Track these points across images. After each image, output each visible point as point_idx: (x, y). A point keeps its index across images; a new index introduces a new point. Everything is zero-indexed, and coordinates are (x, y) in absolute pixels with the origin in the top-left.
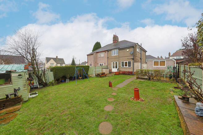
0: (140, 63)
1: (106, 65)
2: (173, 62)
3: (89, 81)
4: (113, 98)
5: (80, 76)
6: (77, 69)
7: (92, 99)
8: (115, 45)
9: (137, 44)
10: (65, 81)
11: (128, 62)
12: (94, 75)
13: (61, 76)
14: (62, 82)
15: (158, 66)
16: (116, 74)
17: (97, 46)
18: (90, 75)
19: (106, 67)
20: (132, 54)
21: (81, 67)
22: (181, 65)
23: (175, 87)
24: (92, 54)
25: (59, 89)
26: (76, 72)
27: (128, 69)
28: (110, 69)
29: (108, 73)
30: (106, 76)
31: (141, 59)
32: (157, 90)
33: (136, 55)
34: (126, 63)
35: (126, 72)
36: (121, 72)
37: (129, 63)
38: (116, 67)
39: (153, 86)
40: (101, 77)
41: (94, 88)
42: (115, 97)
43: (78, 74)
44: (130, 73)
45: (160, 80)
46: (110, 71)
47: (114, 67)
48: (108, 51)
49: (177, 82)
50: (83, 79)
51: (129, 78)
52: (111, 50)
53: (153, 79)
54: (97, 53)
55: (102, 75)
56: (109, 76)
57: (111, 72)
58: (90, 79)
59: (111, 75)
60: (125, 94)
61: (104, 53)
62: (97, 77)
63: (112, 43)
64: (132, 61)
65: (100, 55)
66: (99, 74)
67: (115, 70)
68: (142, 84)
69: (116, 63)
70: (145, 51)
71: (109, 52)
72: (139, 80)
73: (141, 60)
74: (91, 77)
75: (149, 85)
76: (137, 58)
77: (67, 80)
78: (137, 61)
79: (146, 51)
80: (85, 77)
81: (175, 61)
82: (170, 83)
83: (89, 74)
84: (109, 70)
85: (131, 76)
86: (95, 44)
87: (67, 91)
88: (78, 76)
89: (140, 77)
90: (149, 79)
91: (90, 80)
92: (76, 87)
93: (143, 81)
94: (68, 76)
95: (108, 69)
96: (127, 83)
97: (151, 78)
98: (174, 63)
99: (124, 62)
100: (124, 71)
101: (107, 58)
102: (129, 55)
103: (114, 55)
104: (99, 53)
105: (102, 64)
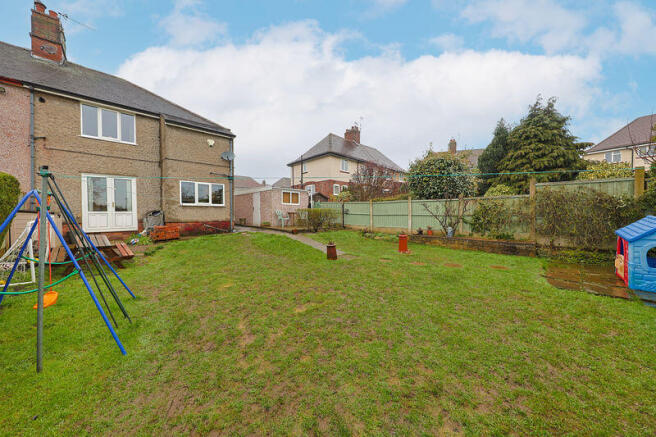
11: (210, 185)
15: (289, 202)
27: (212, 211)
35: (207, 223)
38: (122, 208)
44: (221, 228)
48: (36, 92)
52: (73, 99)
64: (225, 185)
67: (108, 222)
84: (64, 224)
98: (308, 199)
99: (197, 183)
100: (197, 222)
101: (26, 140)
102: (219, 162)
103: (100, 138)
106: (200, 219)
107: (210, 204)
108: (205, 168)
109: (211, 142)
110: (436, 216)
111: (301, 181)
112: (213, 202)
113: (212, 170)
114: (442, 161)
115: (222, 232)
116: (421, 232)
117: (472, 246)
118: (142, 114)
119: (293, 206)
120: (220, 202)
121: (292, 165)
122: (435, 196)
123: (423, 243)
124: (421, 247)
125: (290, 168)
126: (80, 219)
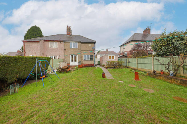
1: (62, 57)
11: (90, 55)
12: (55, 70)
19: (62, 61)
20: (94, 49)
28: (68, 63)
35: (89, 64)
36: (84, 65)
38: (75, 61)
46: (68, 65)
47: (72, 61)
52: (69, 42)
54: (45, 41)
61: (58, 43)
64: (93, 55)
65: (51, 44)
67: (73, 64)
71: (67, 43)
81: (119, 56)
90: (114, 68)
98: (118, 58)
99: (87, 55)
101: (63, 50)
102: (92, 50)
103: (72, 48)
104: (49, 43)
105: (55, 57)
106: (87, 63)
107: (90, 60)
108: (88, 51)
109: (90, 45)
110: (163, 65)
111: (123, 51)
112: (90, 59)
113: (90, 52)
114: (168, 37)
115: (92, 67)
116: (155, 72)
117: (183, 83)
118: (79, 42)
119: (112, 60)
120: (92, 59)
121: (120, 46)
122: (164, 55)
123: (154, 77)
124: (152, 79)
125: (120, 48)
126: (70, 63)
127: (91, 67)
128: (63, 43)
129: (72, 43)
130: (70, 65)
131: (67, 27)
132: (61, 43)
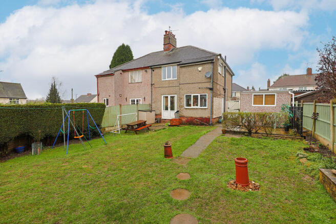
0: (223, 99)
1: (148, 101)
2: (290, 96)
3: (106, 144)
4: (186, 189)
5: (78, 131)
6: (68, 114)
7: (125, 202)
8: (170, 55)
9: (220, 55)
10: (28, 149)
11: (199, 95)
12: (119, 128)
13: (13, 136)
14: (16, 152)
15: (262, 104)
16: (174, 123)
17: (123, 55)
18: (107, 129)
19: (148, 108)
20: (210, 78)
21: (81, 106)
22: (303, 102)
23: (305, 149)
24: (112, 75)
25: (7, 176)
26: (66, 121)
27: (200, 111)
28: (158, 112)
29: (154, 121)
30: (149, 129)
31: (224, 90)
32: (273, 158)
33: (217, 80)
34: (196, 98)
35: (197, 118)
36: (184, 120)
37: (203, 98)
38: (172, 109)
39: (261, 148)
40: (136, 132)
41: (124, 165)
42: (188, 185)
43: (71, 127)
44: (205, 122)
45: (271, 134)
46: (158, 117)
47: (167, 109)
48: (152, 68)
49: (302, 136)
50: (88, 139)
51: (205, 132)
52: (159, 66)
53: (256, 133)
54: (124, 71)
55: (139, 128)
56: (157, 128)
57: (159, 120)
58: (109, 140)
59: (160, 128)
60: (210, 173)
61: (142, 72)
62: (126, 132)
63: (163, 50)
64: (208, 95)
65: (132, 77)
66: (132, 126)
67: (168, 115)
68: (237, 145)
69: (172, 98)
70: (232, 75)
71: (156, 71)
72: (229, 137)
73: (225, 92)
74: (109, 133)
75: (253, 147)
76: (218, 86)
77: (36, 147)
78: (219, 93)
79: (234, 75)
80: (94, 133)
81: (293, 94)
82: (290, 140)
83: (103, 125)
84: (156, 115)
85: (207, 127)
86: (117, 51)
87: (35, 183)
88: (72, 132)
89: (232, 129)
90: (250, 133)
91: (108, 142)
92: (68, 166)
93: (237, 137)
94: (39, 133)
95: (153, 113)
96: (207, 146)
97: (254, 131)
98: (290, 100)
99: (192, 95)
100: (192, 117)
101: (150, 86)
102: (204, 80)
103: (167, 79)
104: (130, 73)
105: (137, 101)
107: (199, 107)
108: (196, 85)
109: (200, 68)
113: (200, 85)
115: (204, 125)
119: (264, 108)
120: (204, 105)
126: (161, 113)
127: (202, 125)
128: (149, 71)
129: (166, 68)
130: (162, 118)
131: (165, 34)
132: (146, 71)
